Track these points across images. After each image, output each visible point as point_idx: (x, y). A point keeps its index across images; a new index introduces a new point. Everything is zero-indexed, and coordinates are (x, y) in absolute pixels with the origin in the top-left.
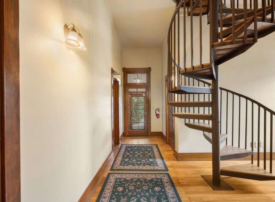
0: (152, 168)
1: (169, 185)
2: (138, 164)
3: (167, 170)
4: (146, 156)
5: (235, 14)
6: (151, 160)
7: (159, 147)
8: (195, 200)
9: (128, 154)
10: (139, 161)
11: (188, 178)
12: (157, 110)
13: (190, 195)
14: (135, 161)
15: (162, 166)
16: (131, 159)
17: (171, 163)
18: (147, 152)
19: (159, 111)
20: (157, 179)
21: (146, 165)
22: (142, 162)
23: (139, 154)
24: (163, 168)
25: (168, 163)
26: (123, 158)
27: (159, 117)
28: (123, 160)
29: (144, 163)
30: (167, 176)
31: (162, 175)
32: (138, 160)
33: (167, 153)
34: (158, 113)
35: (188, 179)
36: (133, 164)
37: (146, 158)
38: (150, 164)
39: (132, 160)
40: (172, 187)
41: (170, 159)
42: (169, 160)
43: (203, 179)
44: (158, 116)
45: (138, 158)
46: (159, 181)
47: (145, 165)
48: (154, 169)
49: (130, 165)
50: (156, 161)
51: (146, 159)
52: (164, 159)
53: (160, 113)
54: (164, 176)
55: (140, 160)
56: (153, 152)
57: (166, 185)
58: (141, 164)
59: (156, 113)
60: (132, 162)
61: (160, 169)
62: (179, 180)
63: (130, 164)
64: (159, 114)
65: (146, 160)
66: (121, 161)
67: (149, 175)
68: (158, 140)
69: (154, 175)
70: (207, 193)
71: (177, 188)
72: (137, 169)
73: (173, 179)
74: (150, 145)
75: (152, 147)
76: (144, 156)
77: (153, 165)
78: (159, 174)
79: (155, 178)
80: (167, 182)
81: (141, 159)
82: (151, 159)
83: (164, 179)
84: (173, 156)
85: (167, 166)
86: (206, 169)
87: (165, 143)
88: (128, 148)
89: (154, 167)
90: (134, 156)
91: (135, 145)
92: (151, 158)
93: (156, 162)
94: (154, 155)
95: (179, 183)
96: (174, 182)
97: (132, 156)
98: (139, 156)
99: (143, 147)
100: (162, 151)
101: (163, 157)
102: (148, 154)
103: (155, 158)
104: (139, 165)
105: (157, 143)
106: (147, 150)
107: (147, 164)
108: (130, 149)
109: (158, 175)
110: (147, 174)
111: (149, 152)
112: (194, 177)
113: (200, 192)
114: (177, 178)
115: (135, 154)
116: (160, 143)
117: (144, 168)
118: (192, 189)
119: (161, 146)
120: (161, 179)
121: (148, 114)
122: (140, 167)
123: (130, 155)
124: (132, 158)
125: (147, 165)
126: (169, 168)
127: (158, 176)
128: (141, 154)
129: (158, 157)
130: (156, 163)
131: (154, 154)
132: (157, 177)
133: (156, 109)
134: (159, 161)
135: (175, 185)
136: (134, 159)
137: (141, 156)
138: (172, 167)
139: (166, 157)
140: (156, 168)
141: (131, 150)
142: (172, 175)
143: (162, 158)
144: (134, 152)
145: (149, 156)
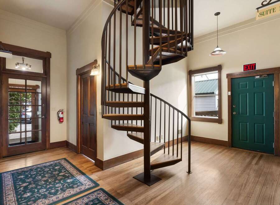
0: (77, 190)
1: (110, 201)
2: (51, 193)
3: (97, 185)
4: (58, 178)
5: (170, 35)
6: (69, 181)
7: (70, 161)
8: (142, 203)
9: (24, 185)
10: (51, 188)
11: (123, 184)
12: (61, 113)
13: (135, 200)
14: (45, 190)
15: (88, 183)
16: (36, 190)
17: (97, 176)
18: (57, 173)
19: (62, 113)
20: (92, 201)
21: (66, 190)
22: (58, 187)
23: (45, 179)
24: (92, 185)
25: (94, 177)
26: (17, 195)
27: (63, 121)
28: (21, 198)
29: (61, 189)
30: (102, 192)
31: (96, 194)
32: (49, 188)
33: (85, 166)
34: (61, 116)
35: (125, 186)
36: (45, 197)
37: (60, 180)
38: (73, 186)
39: (38, 191)
40: (114, 202)
41: (92, 171)
42: (93, 173)
43: (136, 180)
44: (61, 120)
45: (47, 185)
46: (97, 202)
47: (64, 191)
48: (81, 190)
49: (41, 200)
50: (76, 179)
51: (62, 182)
52: (86, 173)
53: (65, 116)
54: (98, 194)
55: (53, 187)
56: (65, 169)
57: (107, 203)
58: (57, 191)
59: (58, 117)
60: (40, 194)
61: (89, 187)
62: (116, 191)
63: (39, 198)
64: (63, 118)
65: (62, 184)
66: (18, 200)
67: (78, 201)
68: (63, 152)
69: (85, 198)
70: (146, 191)
71: (119, 200)
72: (56, 200)
73: (110, 193)
74: (56, 162)
75: (59, 163)
76: (56, 179)
77: (76, 186)
78: (92, 194)
79: (89, 202)
80: (107, 199)
81: (52, 185)
82: (69, 179)
83: (101, 197)
84: (95, 166)
85: (95, 180)
86: (133, 170)
87: (76, 154)
88: (18, 176)
89: (79, 187)
90: (37, 185)
91: (30, 168)
92: (68, 177)
93: (78, 181)
94: (70, 173)
95: (118, 194)
96: (113, 195)
97: (34, 186)
98: (46, 181)
99: (45, 167)
100: (77, 165)
101: (83, 171)
102: (60, 174)
103: (72, 176)
104: (55, 194)
105: (65, 156)
106: (56, 170)
107: (67, 188)
108: (22, 177)
109: (90, 196)
110: (75, 202)
111: (60, 172)
112: (128, 182)
113: (141, 194)
114: (113, 190)
115: (38, 181)
116: (69, 156)
117: (66, 194)
118: (133, 193)
119: (72, 158)
120: (97, 198)
121: (46, 117)
122: (58, 196)
123: (28, 185)
124: (36, 188)
125: (68, 190)
126: (98, 182)
127: (92, 197)
128: (49, 177)
129: (77, 174)
130: (80, 182)
131: (68, 171)
132: (91, 199)
133: (59, 111)
134: (82, 178)
135: (116, 197)
136: (41, 188)
137: (50, 181)
138: (100, 180)
139: (86, 170)
140: (83, 188)
141: (27, 177)
142: (107, 188)
143: (83, 174)
144: (34, 178)
145: (63, 176)
